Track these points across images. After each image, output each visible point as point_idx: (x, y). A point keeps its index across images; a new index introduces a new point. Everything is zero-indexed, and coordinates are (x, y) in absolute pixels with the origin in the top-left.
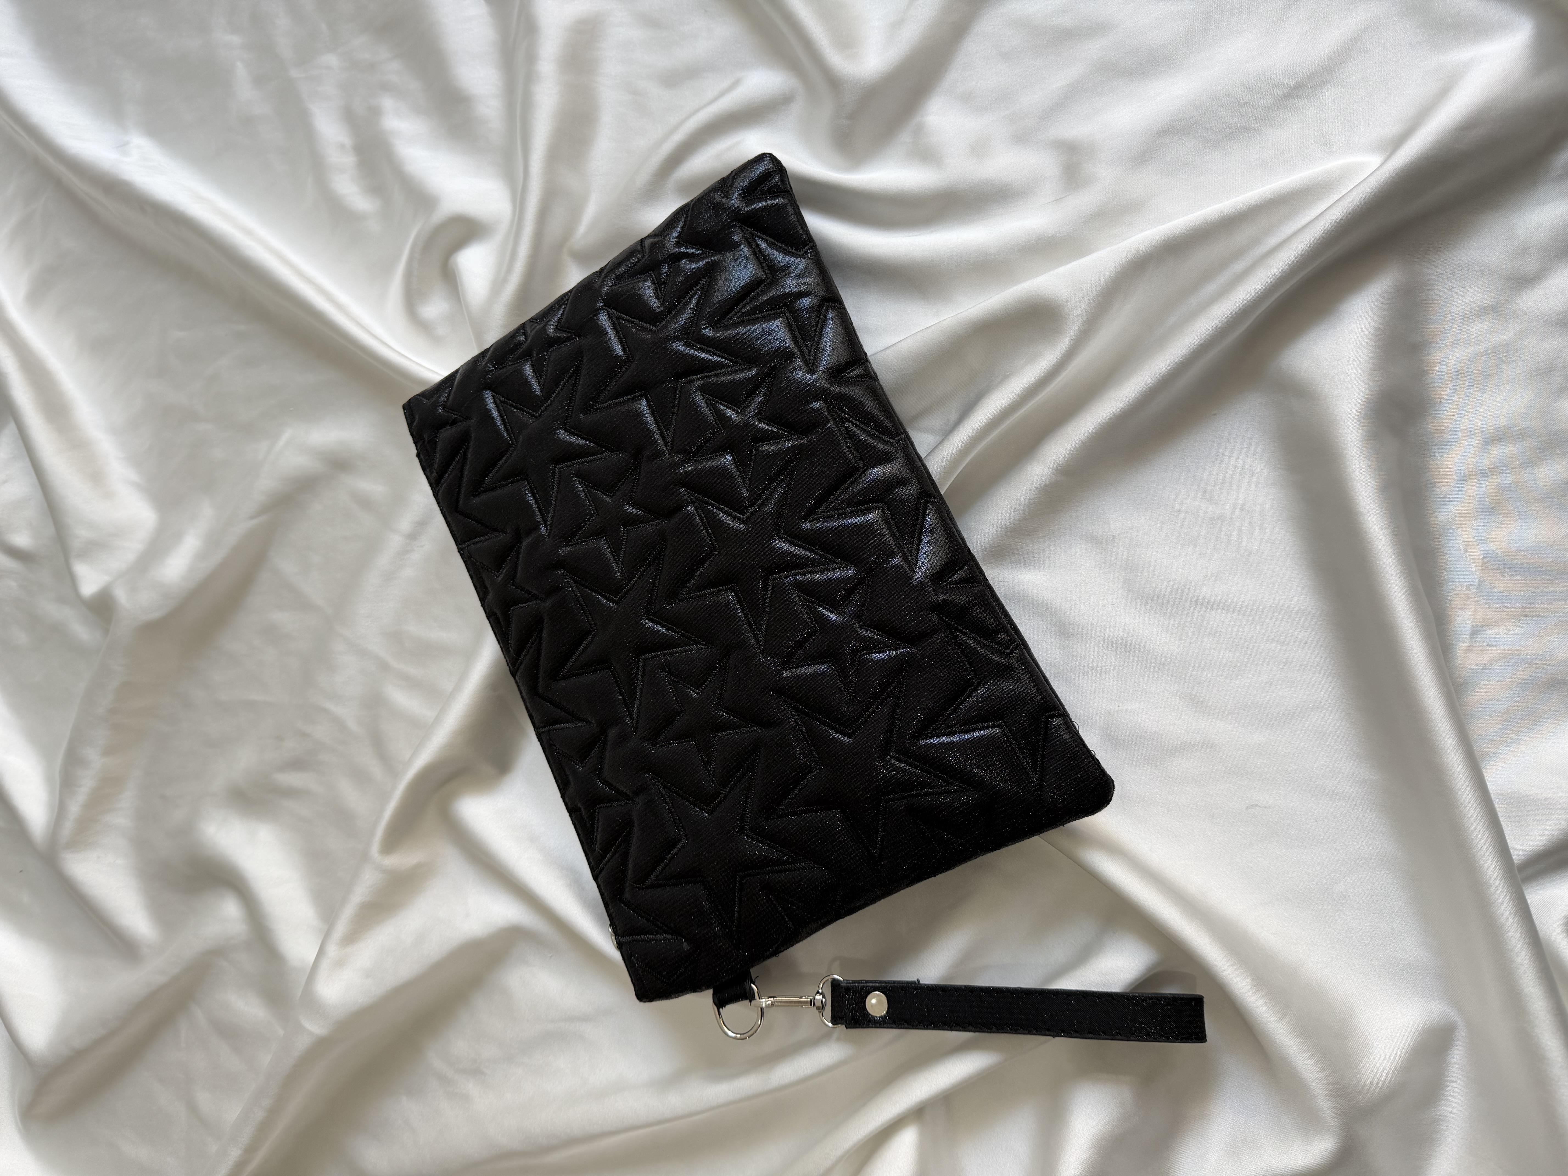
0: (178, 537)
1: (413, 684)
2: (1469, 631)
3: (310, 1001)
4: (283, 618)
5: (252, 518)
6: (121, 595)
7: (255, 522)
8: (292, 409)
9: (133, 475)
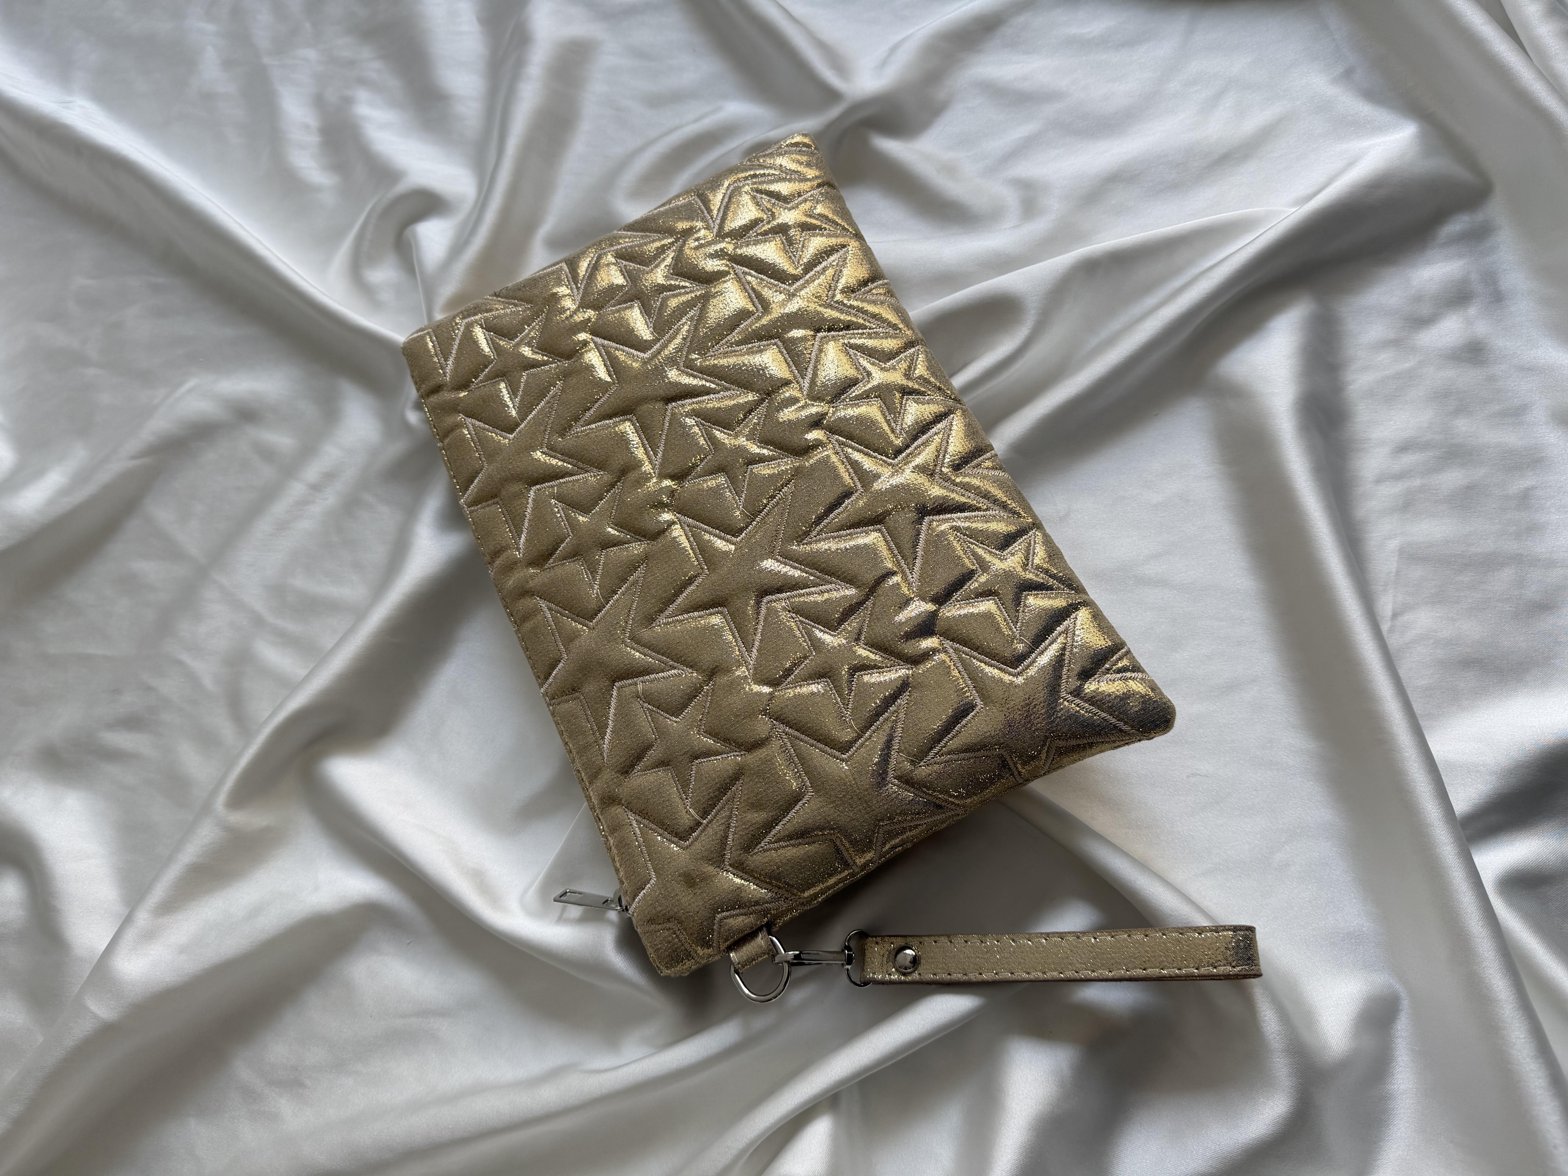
0: (39, 473)
1: (289, 641)
4: (146, 567)
5: (134, 457)
7: (136, 462)
8: (201, 360)
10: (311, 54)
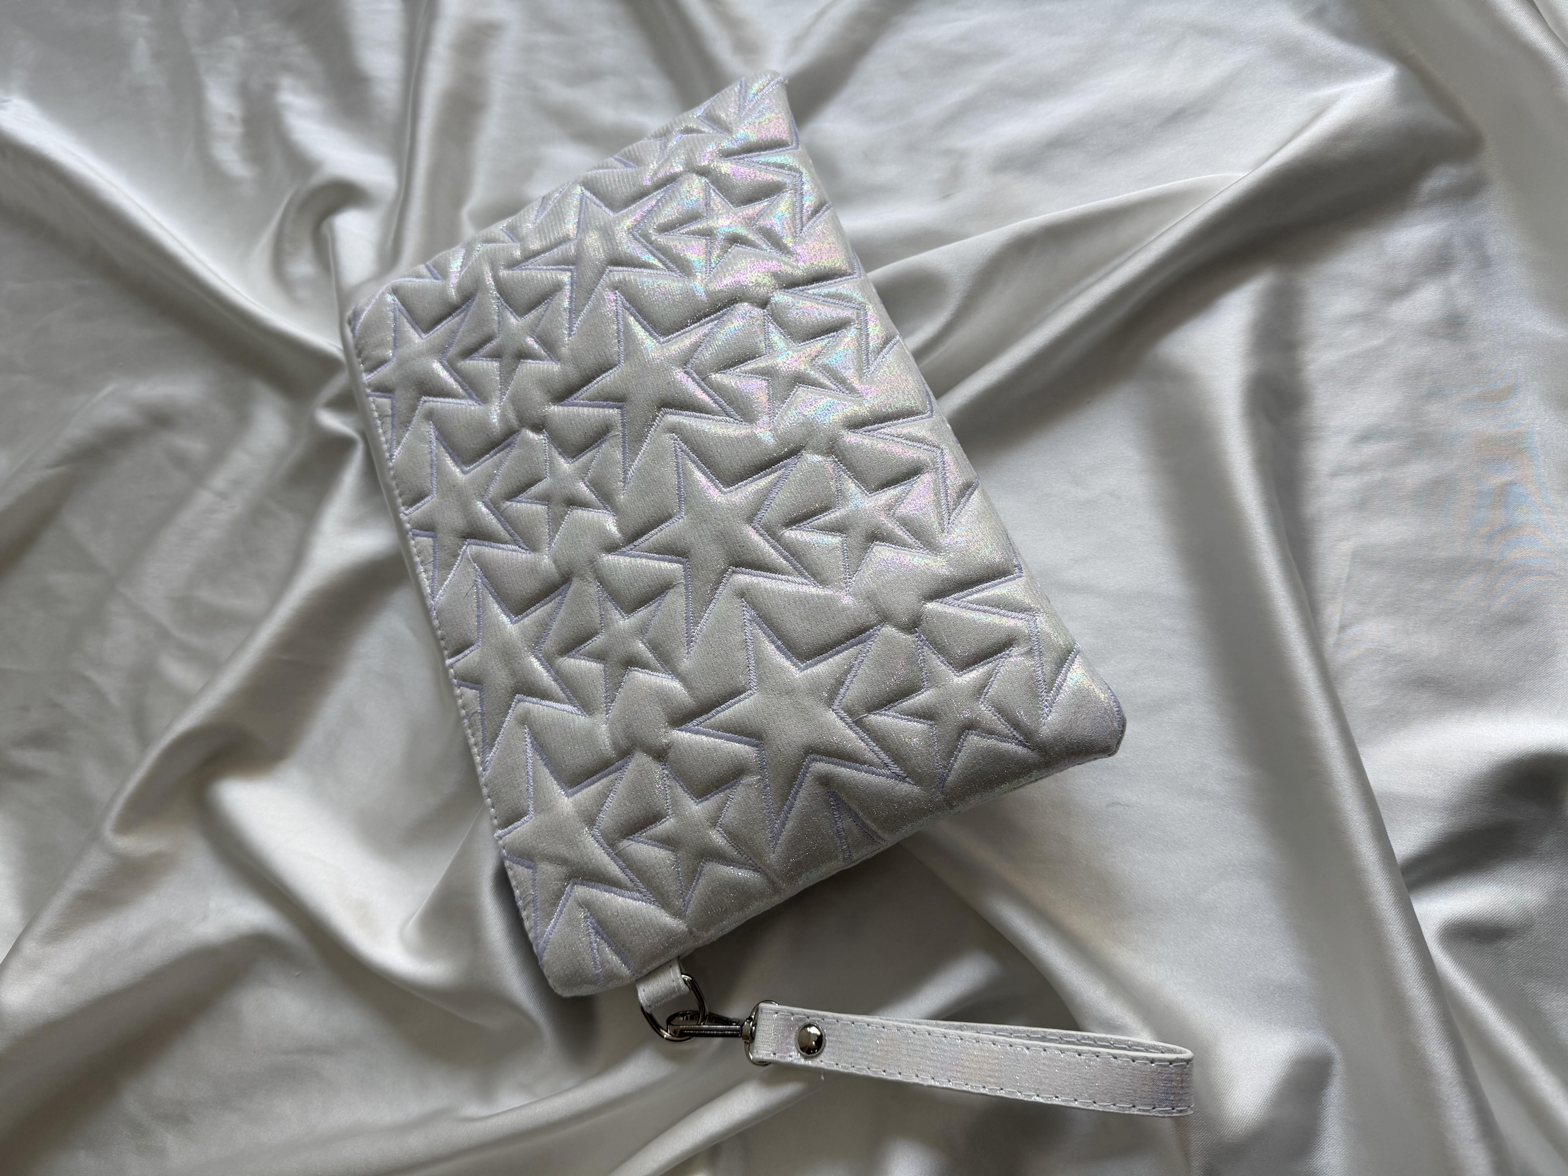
1: (193, 656)
2: (1337, 626)
4: (61, 580)
5: (50, 467)
7: (52, 472)
8: (121, 364)
10: (238, 42)
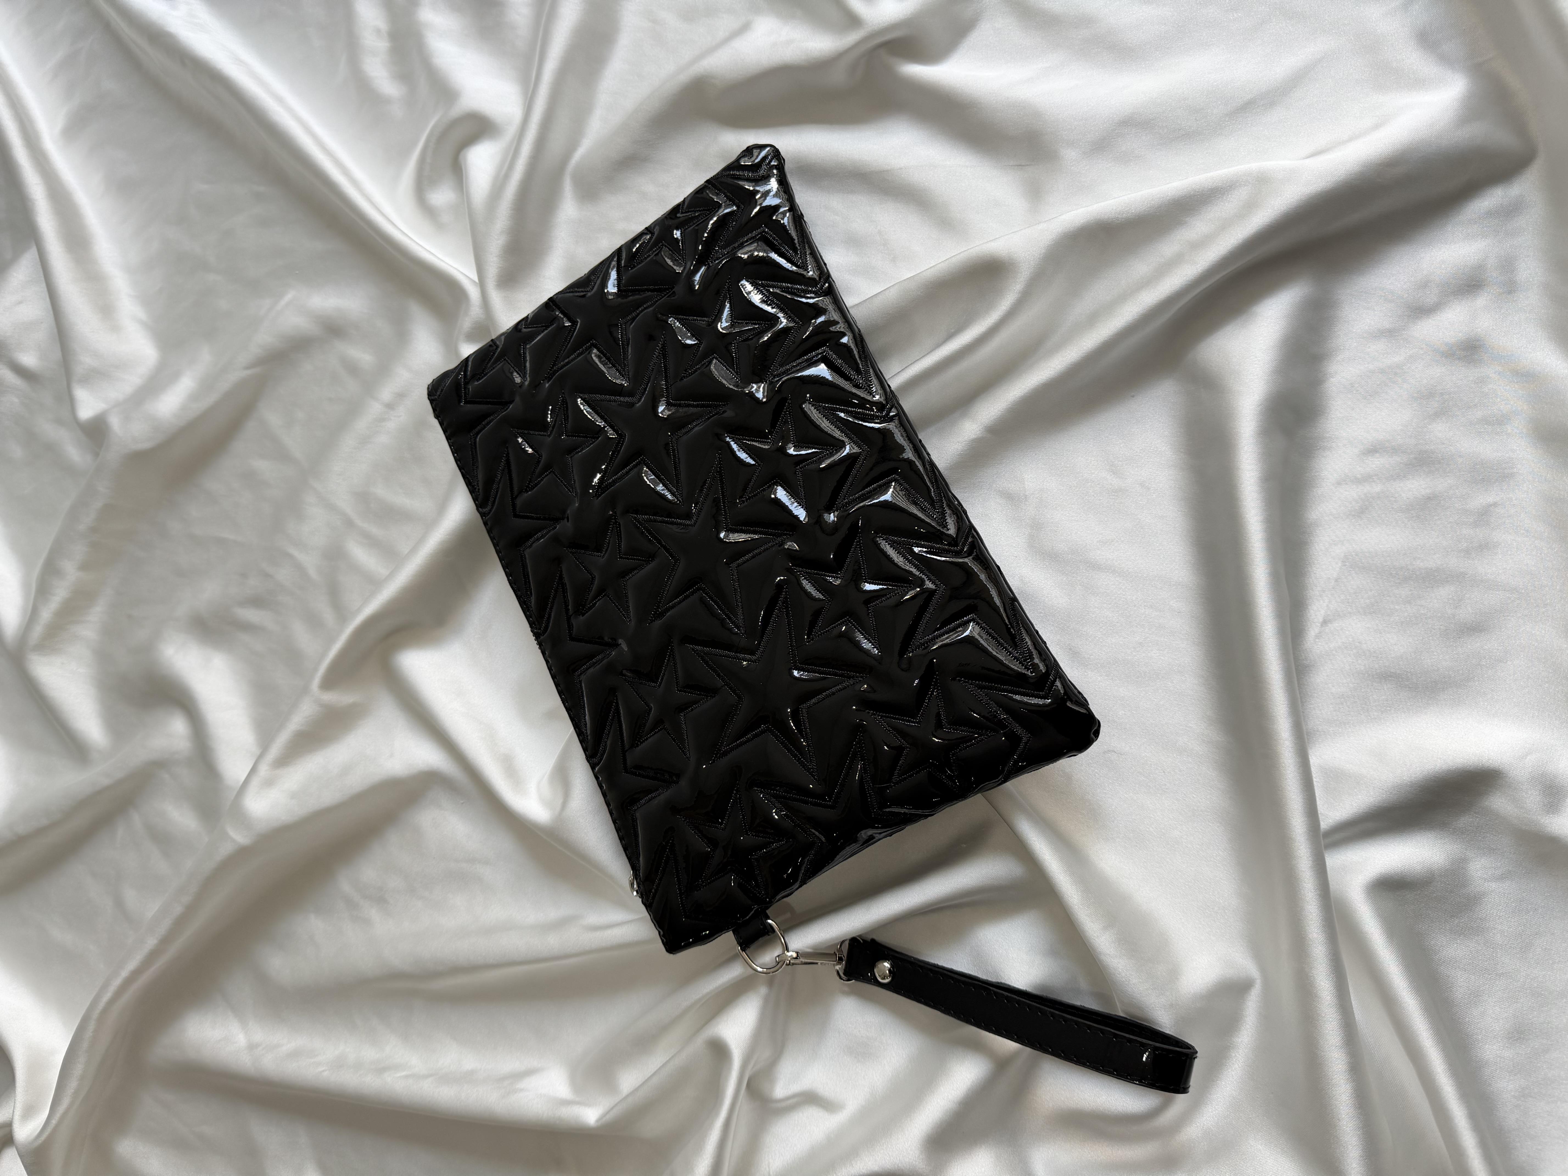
0: (175, 377)
1: (372, 543)
2: (1321, 620)
3: (238, 813)
4: (263, 466)
5: (247, 368)
6: (115, 422)
7: (249, 372)
8: (297, 272)
9: (141, 313)
